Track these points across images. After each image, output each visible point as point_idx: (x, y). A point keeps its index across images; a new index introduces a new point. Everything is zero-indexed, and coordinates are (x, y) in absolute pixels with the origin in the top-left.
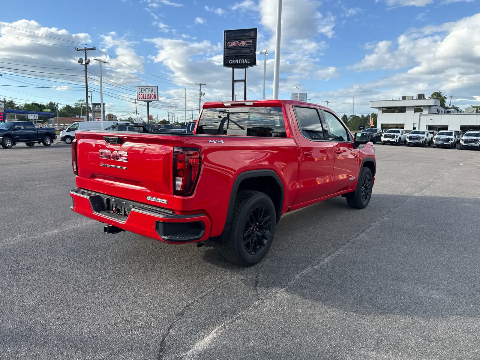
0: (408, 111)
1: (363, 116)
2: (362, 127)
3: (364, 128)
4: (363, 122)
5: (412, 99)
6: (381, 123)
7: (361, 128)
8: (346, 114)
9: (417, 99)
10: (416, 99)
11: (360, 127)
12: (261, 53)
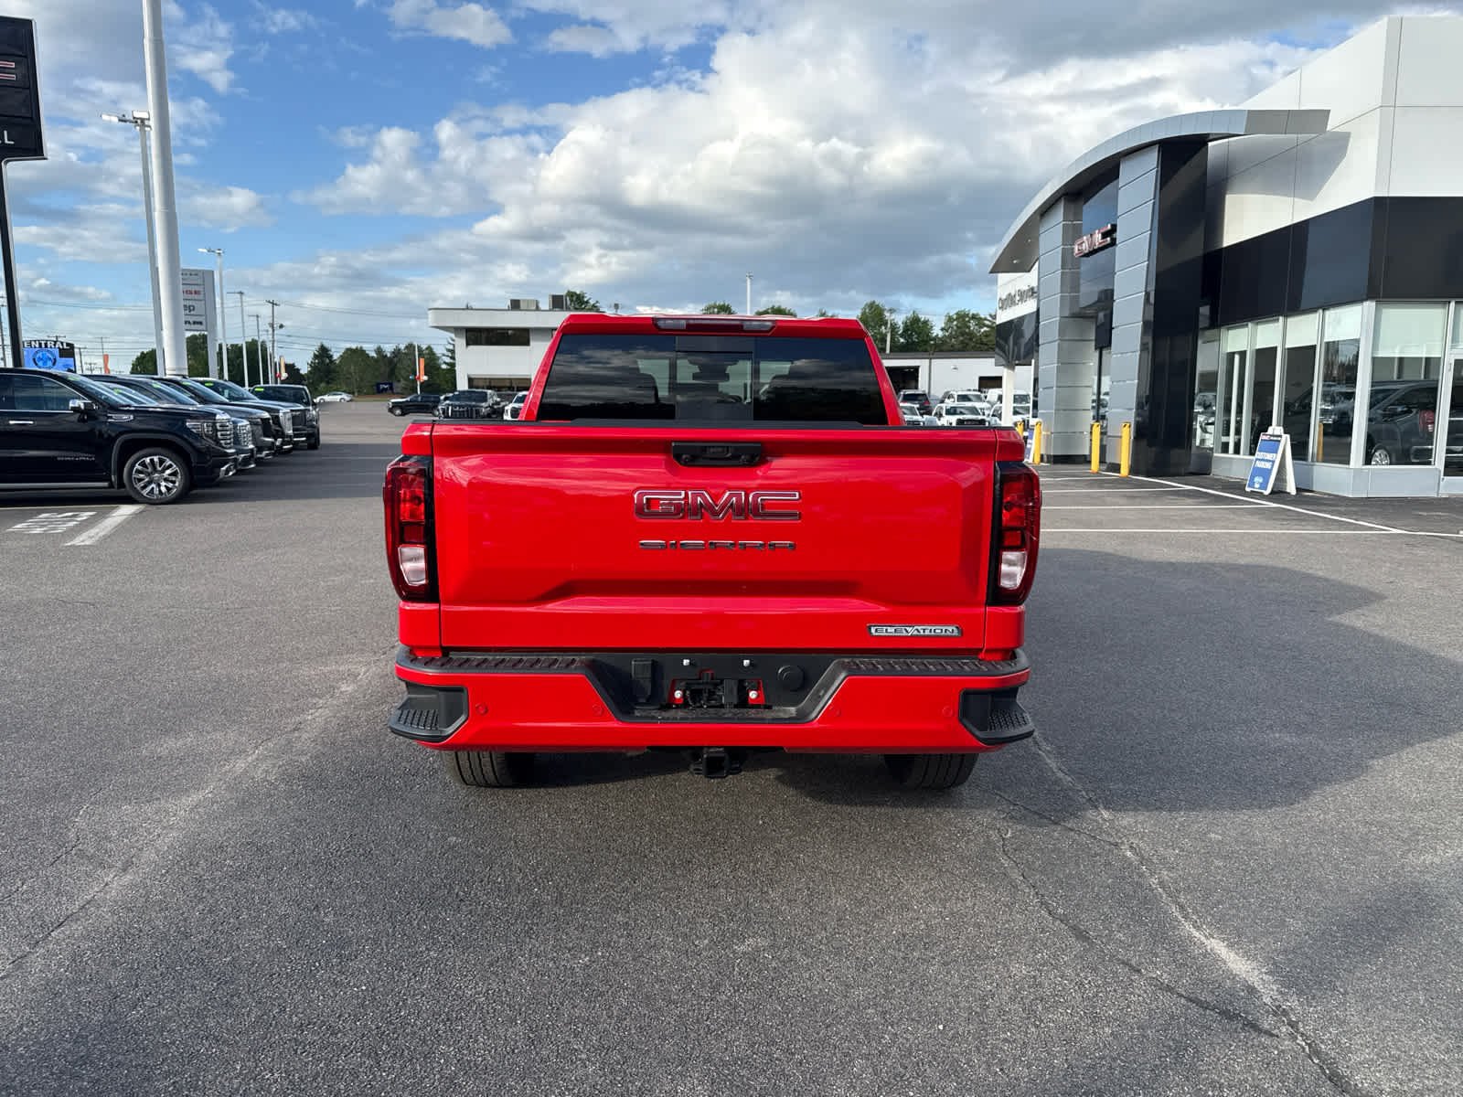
0: (536, 340)
1: (379, 351)
2: (386, 384)
3: (391, 388)
4: (385, 369)
5: (538, 309)
6: (468, 376)
7: (382, 386)
8: (327, 345)
9: (550, 310)
10: (548, 308)
11: (378, 385)
12: (125, 121)
